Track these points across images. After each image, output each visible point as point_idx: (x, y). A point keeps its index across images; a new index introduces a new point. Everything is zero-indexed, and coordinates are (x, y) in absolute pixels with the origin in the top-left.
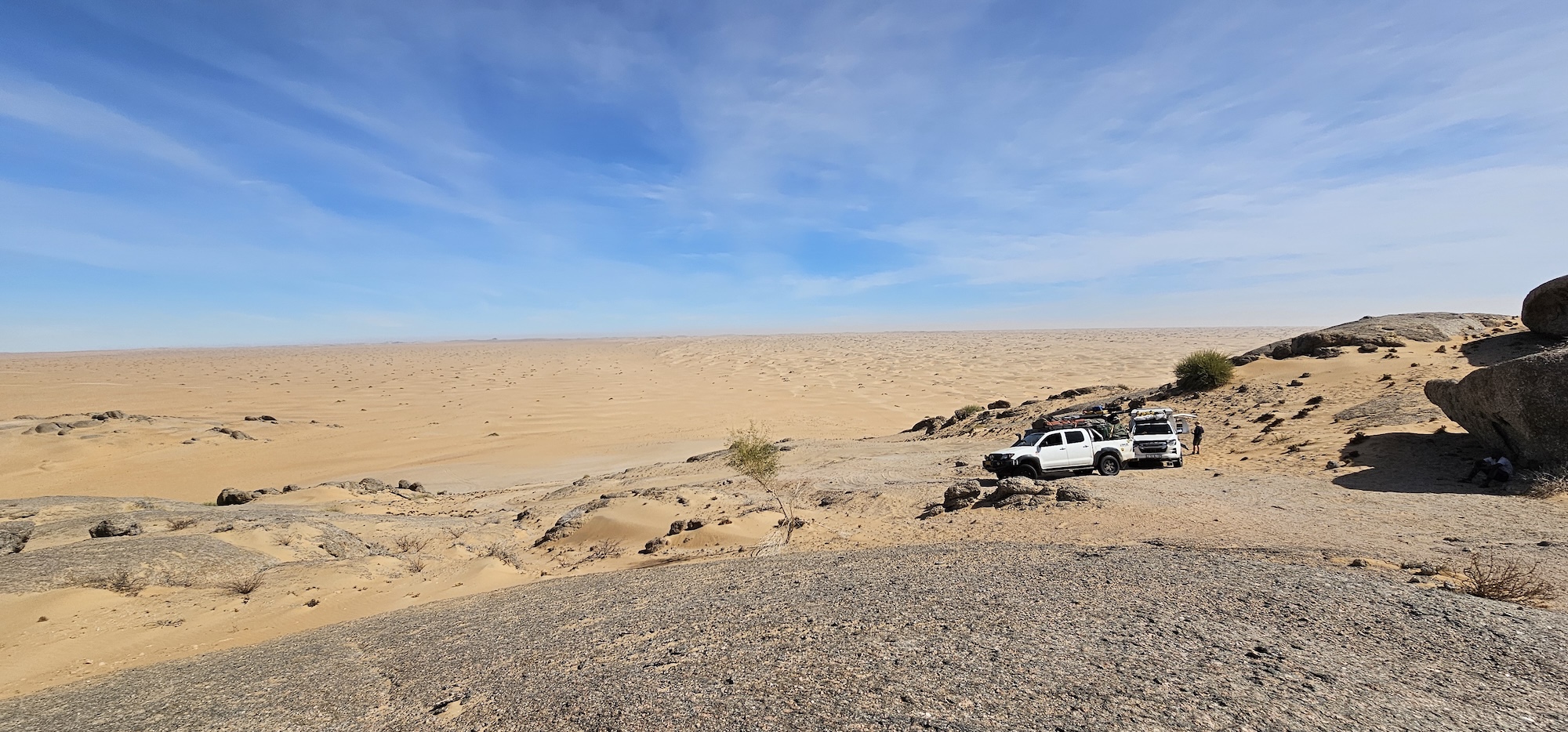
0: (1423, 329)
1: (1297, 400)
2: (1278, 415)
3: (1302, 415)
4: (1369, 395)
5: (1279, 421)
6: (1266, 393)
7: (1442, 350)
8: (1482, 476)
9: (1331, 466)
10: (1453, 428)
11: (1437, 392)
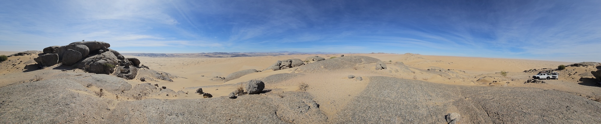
0: (591, 64)
1: (574, 72)
2: (571, 74)
3: (574, 74)
4: (583, 72)
5: (571, 75)
6: (570, 71)
7: (594, 67)
8: (597, 84)
9: (578, 81)
10: (594, 78)
11: (593, 72)
